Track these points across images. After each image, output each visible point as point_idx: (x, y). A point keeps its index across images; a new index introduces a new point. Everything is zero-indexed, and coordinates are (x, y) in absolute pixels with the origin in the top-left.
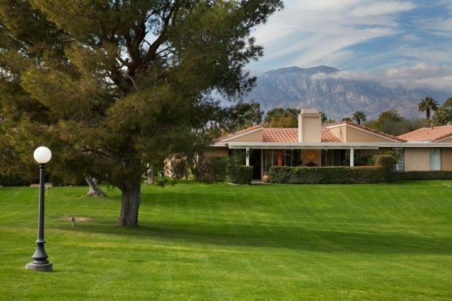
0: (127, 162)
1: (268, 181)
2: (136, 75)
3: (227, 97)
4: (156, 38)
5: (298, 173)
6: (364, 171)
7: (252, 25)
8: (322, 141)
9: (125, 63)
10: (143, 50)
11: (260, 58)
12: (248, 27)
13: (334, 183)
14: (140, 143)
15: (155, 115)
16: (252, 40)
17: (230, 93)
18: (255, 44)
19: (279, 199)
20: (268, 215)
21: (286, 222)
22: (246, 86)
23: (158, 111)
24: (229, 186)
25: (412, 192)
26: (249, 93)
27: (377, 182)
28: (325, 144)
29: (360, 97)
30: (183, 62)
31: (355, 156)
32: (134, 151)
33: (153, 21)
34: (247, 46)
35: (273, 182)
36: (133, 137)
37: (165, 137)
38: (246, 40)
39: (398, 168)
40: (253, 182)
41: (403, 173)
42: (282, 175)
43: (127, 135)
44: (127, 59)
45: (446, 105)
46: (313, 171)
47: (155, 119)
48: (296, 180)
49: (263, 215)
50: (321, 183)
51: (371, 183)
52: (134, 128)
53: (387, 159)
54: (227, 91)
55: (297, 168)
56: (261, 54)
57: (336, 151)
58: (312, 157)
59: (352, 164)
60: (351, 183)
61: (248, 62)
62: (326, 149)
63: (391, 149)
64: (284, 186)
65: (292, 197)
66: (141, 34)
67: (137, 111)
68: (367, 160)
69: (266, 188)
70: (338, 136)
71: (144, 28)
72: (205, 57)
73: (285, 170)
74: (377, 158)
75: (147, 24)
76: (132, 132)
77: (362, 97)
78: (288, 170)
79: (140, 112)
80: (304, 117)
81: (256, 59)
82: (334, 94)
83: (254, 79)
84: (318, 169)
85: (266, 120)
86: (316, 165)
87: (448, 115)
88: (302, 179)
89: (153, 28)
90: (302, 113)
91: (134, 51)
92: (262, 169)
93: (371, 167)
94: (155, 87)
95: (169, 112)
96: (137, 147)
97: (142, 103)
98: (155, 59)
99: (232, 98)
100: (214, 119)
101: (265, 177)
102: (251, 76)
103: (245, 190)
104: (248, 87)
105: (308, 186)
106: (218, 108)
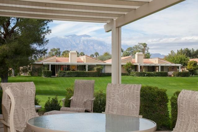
0: (3, 68)
1: (58, 76)
2: (7, 38)
3: (39, 46)
4: (14, 25)
5: (68, 73)
6: (91, 73)
7: (48, 22)
8: (78, 62)
9: (3, 33)
10: (9, 29)
11: (50, 33)
12: (47, 23)
13: (81, 77)
14: (7, 61)
15: (13, 52)
16: (48, 27)
17: (40, 45)
18: (49, 29)
19: (60, 82)
20: (56, 87)
21: (61, 89)
22: (45, 43)
23: (14, 51)
24: (43, 78)
25: (106, 80)
26: (46, 45)
27: (95, 76)
28: (78, 63)
29: (99, 47)
30: (23, 34)
31: (88, 67)
32: (6, 64)
33: (12, 20)
34: (46, 29)
35: (59, 76)
36: (5, 59)
37: (17, 59)
38: (46, 27)
39: (103, 72)
40: (52, 77)
41: (105, 73)
42: (62, 74)
43: (3, 58)
44: (3, 32)
45: (127, 50)
46: (74, 73)
47: (13, 53)
48: (67, 76)
49: (54, 87)
50: (76, 77)
51: (93, 77)
52: (5, 56)
53: (98, 68)
54: (39, 44)
55: (68, 72)
56: (51, 32)
57: (82, 66)
58: (74, 68)
59: (87, 70)
60: (86, 77)
61: (46, 34)
62: (78, 65)
63: (101, 65)
64: (63, 78)
65: (65, 82)
66: (9, 24)
67: (6, 50)
68: (92, 69)
69: (56, 78)
70: (83, 60)
71: (9, 22)
72: (30, 33)
73: (63, 72)
74: (95, 68)
75: (10, 20)
76: (5, 57)
77: (100, 47)
78: (65, 72)
79: (7, 51)
80: (71, 54)
81: (49, 34)
82: (90, 45)
83: (48, 41)
84: (75, 72)
85: (62, 55)
86: (75, 71)
87: (127, 54)
88: (70, 75)
89: (13, 22)
90: (70, 52)
91: (6, 29)
92: (56, 72)
93: (93, 71)
94: (13, 42)
95: (18, 51)
96: (6, 62)
97: (8, 48)
98: (13, 33)
99: (40, 47)
100: (35, 54)
101: (56, 75)
102: (47, 40)
103: (49, 79)
104: (46, 43)
105: (72, 78)
106: (36, 50)
